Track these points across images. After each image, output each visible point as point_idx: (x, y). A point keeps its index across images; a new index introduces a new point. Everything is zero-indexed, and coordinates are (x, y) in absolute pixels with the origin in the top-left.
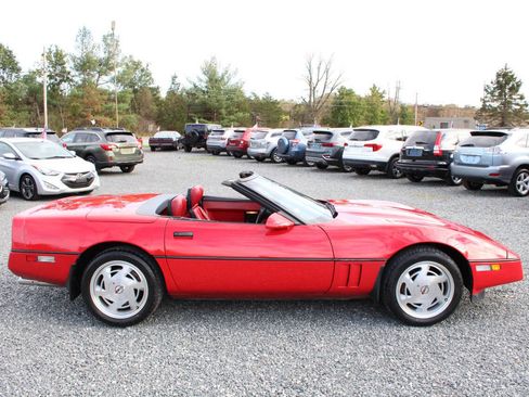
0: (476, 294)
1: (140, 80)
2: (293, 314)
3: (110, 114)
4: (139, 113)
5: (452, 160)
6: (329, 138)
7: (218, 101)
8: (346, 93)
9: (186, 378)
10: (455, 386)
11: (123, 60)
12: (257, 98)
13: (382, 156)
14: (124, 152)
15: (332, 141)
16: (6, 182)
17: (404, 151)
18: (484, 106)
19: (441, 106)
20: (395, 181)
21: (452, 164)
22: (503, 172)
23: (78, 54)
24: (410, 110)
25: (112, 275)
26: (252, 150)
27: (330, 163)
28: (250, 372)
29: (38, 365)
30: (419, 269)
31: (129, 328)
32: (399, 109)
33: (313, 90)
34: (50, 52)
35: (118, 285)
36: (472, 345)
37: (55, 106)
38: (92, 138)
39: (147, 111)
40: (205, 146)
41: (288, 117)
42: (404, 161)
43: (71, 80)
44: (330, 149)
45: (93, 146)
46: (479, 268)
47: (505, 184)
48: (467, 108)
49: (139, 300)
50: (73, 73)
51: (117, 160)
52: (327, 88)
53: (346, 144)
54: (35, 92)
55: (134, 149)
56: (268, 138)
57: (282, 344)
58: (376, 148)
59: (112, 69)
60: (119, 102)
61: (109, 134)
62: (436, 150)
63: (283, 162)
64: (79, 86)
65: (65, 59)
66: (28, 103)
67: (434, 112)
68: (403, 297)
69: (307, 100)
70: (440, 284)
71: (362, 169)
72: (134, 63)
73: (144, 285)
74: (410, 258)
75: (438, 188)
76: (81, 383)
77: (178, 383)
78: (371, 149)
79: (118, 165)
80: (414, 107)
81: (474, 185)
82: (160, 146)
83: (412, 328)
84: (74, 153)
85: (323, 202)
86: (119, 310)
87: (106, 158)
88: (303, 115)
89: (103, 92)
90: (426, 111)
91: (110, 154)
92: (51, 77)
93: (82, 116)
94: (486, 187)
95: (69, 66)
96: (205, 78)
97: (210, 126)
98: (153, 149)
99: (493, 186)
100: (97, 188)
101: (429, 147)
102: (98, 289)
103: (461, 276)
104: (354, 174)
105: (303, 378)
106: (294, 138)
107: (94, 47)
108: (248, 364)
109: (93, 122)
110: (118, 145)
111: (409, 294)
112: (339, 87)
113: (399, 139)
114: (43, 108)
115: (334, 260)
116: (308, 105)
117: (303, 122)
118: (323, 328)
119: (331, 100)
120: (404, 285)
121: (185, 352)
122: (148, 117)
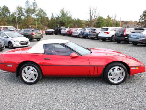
0: (131, 76)
1: (43, 15)
2: (79, 81)
3: (35, 25)
4: (43, 24)
5: (129, 37)
6: (95, 31)
7: (65, 20)
8: (101, 18)
9: (46, 99)
10: (123, 103)
11: (38, 9)
12: (76, 19)
13: (109, 36)
14: (37, 35)
15: (96, 31)
16: (4, 44)
17: (115, 34)
18: (140, 21)
19: (128, 21)
20: (113, 43)
21: (129, 38)
22: (143, 40)
23: (26, 8)
24: (119, 23)
25: (28, 70)
26: (73, 34)
27: (95, 38)
28: (65, 98)
29: (6, 95)
30: (115, 69)
31: (33, 85)
32: (115, 22)
33: (91, 17)
34: (18, 7)
35: (29, 73)
36: (129, 91)
37: (20, 22)
38: (29, 31)
39: (45, 23)
40: (61, 33)
41: (84, 25)
42: (116, 37)
43: (24, 15)
44: (95, 34)
45: (29, 33)
46: (132, 68)
47: (144, 43)
48: (135, 22)
49: (35, 77)
50: (25, 13)
51: (36, 37)
52: (95, 16)
53: (99, 32)
54: (14, 19)
55: (40, 34)
56: (78, 31)
57: (75, 90)
58: (108, 33)
59: (35, 12)
60: (37, 21)
61: (33, 30)
62: (125, 34)
63: (82, 37)
64: (26, 17)
65: (22, 9)
66: (13, 22)
67: (126, 23)
68: (110, 77)
69: (90, 20)
70: (121, 73)
71: (104, 39)
72: (41, 10)
73: (36, 73)
74: (112, 66)
75: (125, 45)
76: (17, 101)
77: (44, 101)
78: (106, 33)
79: (36, 39)
80: (120, 22)
81: (135, 44)
82: (48, 33)
83: (112, 85)
84: (23, 35)
85: (89, 49)
86: (30, 80)
87: (32, 37)
88: (89, 24)
89: (33, 18)
90: (123, 22)
91: (34, 36)
92: (18, 14)
93: (27, 25)
94: (138, 44)
95: (23, 11)
96: (61, 14)
97: (62, 28)
98: (46, 34)
99: (141, 44)
100: (29, 45)
101: (123, 33)
102: (24, 74)
103: (127, 71)
104: (102, 41)
105: (79, 100)
106: (85, 31)
107: (30, 6)
108: (64, 96)
109: (30, 27)
110: (36, 33)
111: (112, 76)
112: (99, 16)
113: (114, 31)
114: (16, 23)
115: (90, 66)
116: (90, 21)
117: (88, 26)
118: (87, 85)
119: (96, 20)
120: (110, 73)
121: (47, 92)
122: (45, 25)
